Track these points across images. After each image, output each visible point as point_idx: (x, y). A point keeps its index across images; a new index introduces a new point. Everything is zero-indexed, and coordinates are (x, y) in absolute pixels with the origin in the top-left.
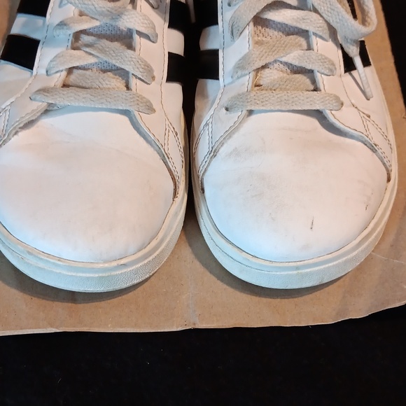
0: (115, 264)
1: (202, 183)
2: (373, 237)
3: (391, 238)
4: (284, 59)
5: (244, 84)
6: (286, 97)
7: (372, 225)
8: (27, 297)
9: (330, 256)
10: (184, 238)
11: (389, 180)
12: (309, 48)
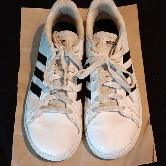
0: (63, 156)
1: (86, 129)
2: (133, 145)
3: (139, 142)
4: (109, 96)
5: (97, 104)
6: (109, 108)
7: (132, 143)
8: (40, 161)
9: (120, 153)
10: (82, 141)
11: (138, 127)
12: (116, 93)
